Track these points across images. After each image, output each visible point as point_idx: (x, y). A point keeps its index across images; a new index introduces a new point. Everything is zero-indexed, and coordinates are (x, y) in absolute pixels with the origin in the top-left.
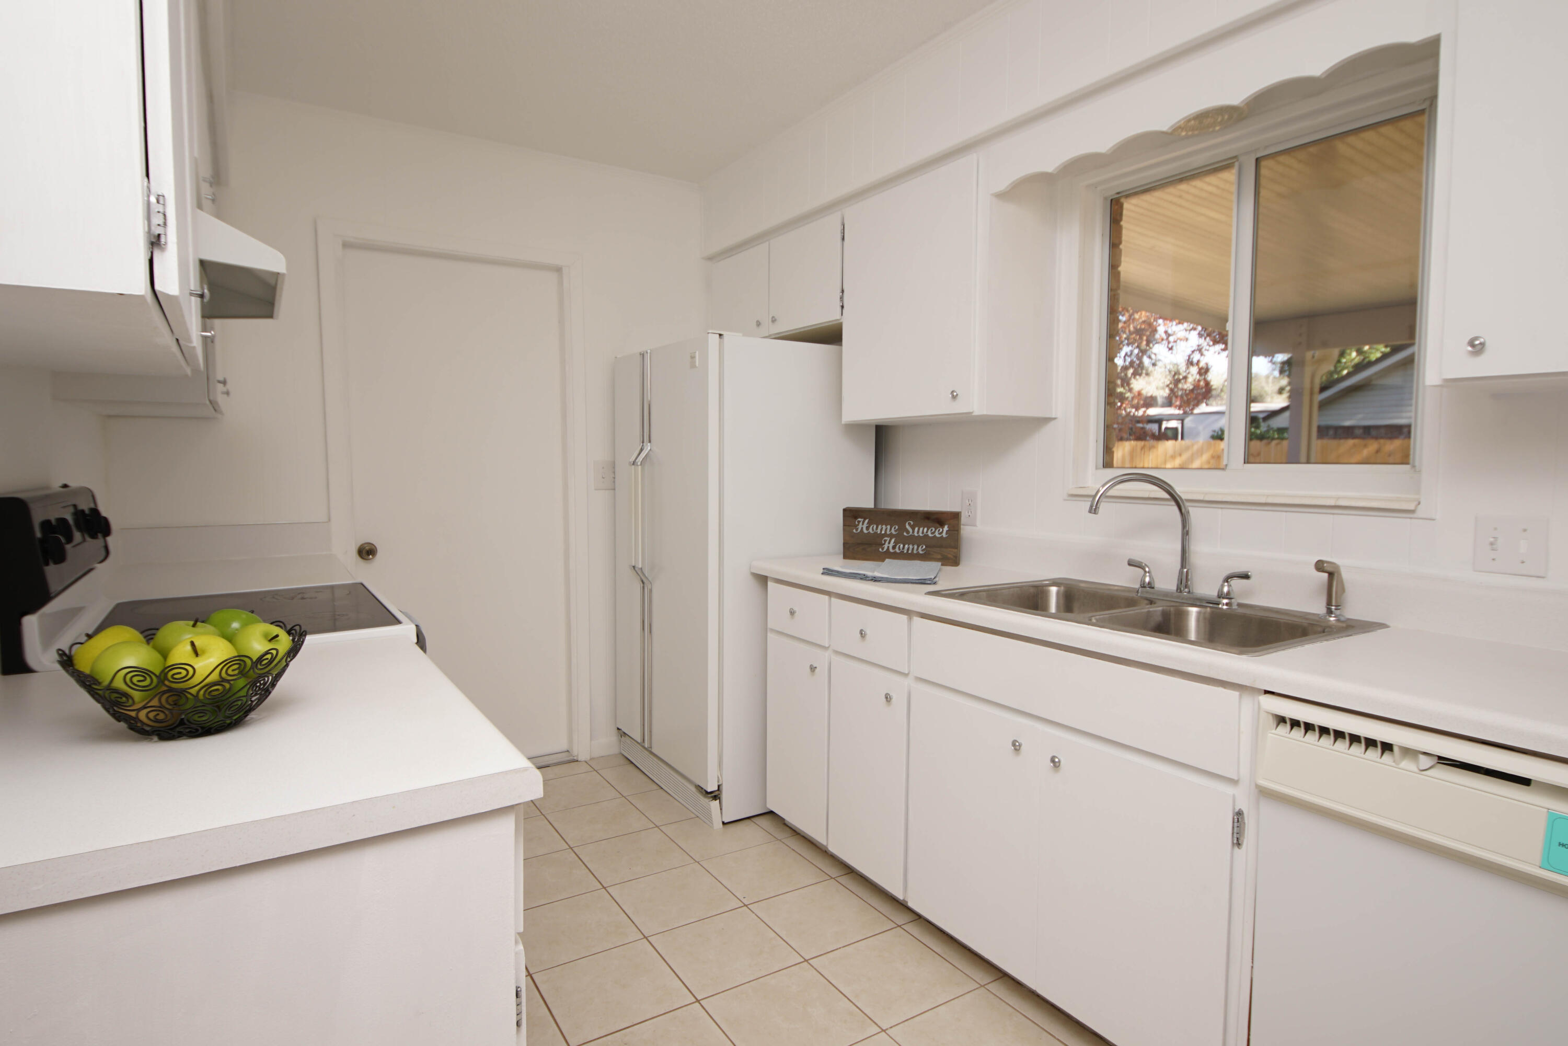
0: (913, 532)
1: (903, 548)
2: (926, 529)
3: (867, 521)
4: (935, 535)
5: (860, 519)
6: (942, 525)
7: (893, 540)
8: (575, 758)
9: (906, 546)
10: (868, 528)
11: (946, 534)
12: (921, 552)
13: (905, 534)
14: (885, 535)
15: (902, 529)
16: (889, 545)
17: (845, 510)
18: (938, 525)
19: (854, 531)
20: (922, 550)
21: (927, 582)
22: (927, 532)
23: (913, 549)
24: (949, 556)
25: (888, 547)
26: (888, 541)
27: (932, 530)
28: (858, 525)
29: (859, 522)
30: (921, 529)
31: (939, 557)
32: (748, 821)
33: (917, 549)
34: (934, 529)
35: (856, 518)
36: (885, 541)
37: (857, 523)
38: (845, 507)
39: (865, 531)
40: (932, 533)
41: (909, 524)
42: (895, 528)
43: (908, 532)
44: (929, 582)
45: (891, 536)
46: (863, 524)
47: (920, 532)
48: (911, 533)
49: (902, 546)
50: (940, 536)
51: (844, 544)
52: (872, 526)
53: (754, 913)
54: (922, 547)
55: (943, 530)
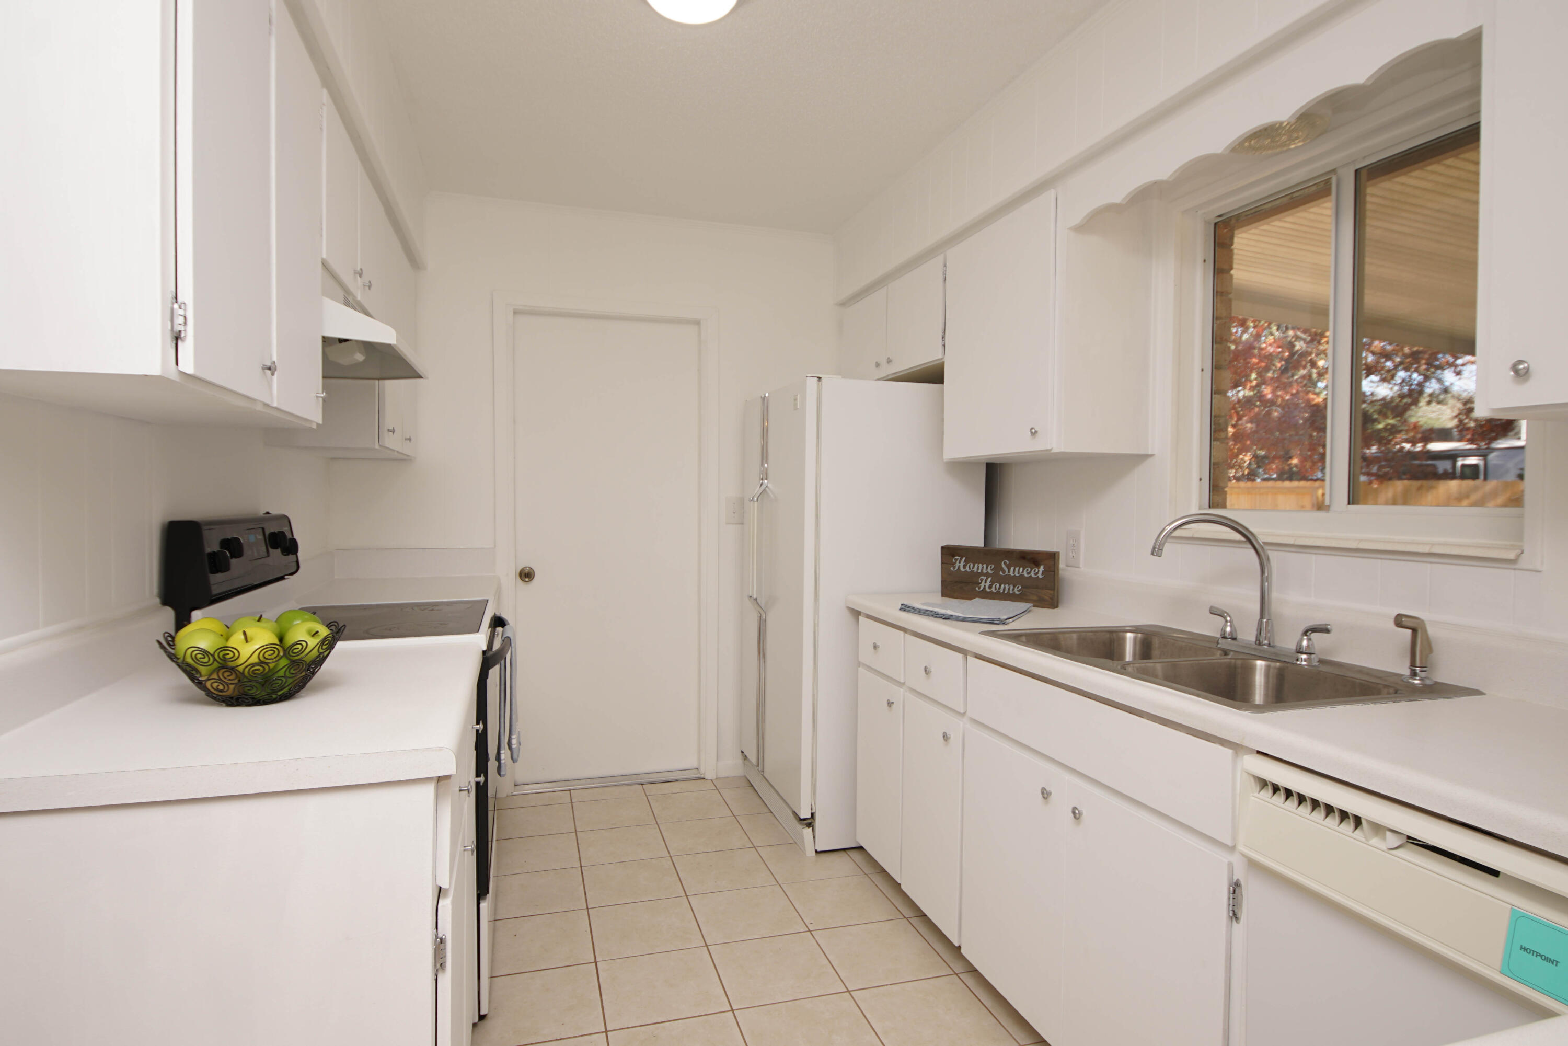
0: (1009, 572)
1: (999, 588)
2: (1021, 569)
3: (964, 559)
4: (1031, 576)
5: (957, 557)
6: (1038, 565)
7: (989, 579)
8: (702, 776)
9: (1003, 586)
10: (964, 566)
11: (1042, 574)
12: (1017, 593)
13: (1001, 573)
14: (982, 574)
15: (998, 568)
16: (985, 584)
17: (942, 548)
18: (1034, 566)
19: (952, 568)
20: (1018, 591)
21: (995, 622)
22: (1023, 572)
23: (1009, 589)
24: (1046, 598)
25: (985, 586)
26: (984, 581)
27: (1027, 570)
28: (955, 563)
29: (956, 560)
30: (1017, 569)
31: (1035, 598)
32: (843, 853)
33: (1013, 590)
34: (1029, 570)
35: (953, 556)
36: (982, 580)
37: (954, 561)
38: (943, 544)
39: (962, 569)
40: (1028, 574)
41: (1005, 563)
42: (991, 567)
43: (1004, 571)
44: (997, 622)
45: (987, 575)
46: (960, 562)
47: (1015, 571)
48: (1007, 573)
49: (998, 585)
50: (1036, 576)
51: (943, 582)
52: (969, 565)
53: (815, 939)
54: (1018, 587)
55: (1039, 571)
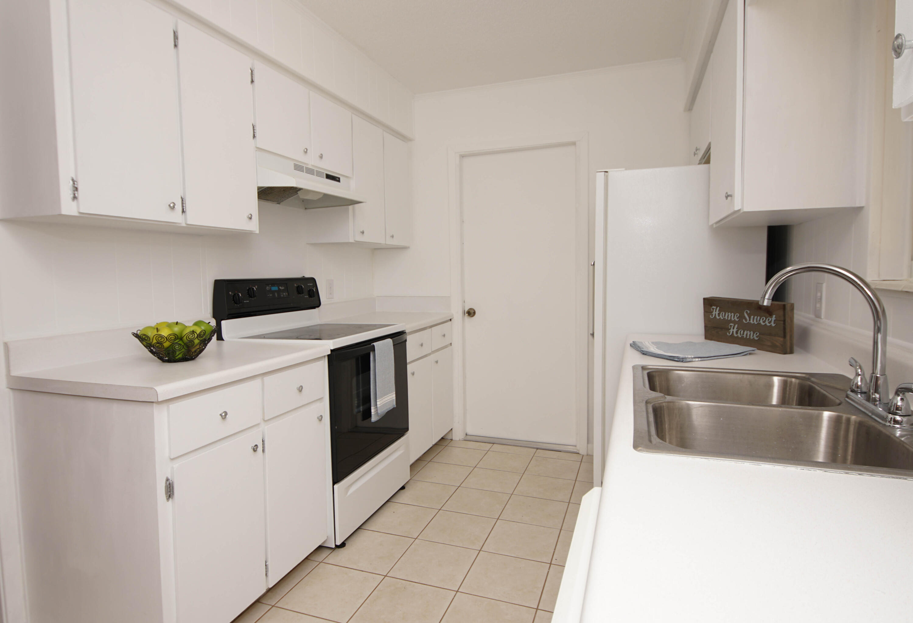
0: (750, 320)
1: (743, 334)
2: (759, 318)
3: (718, 308)
4: (766, 324)
5: (713, 307)
6: (771, 315)
7: (736, 326)
8: (578, 451)
9: (745, 333)
10: (719, 314)
11: (774, 324)
12: (756, 339)
13: (744, 320)
14: (731, 321)
15: (742, 317)
16: (733, 330)
17: (704, 299)
18: (768, 315)
19: (711, 316)
20: (756, 337)
22: (759, 321)
23: (750, 335)
24: (778, 344)
25: (733, 332)
26: (732, 327)
27: (763, 319)
28: (713, 312)
29: (713, 309)
30: (756, 317)
31: (769, 344)
33: (753, 336)
35: (711, 306)
36: (731, 326)
37: (712, 310)
38: (707, 296)
39: (718, 317)
40: (764, 322)
41: (746, 312)
42: (737, 316)
43: (746, 320)
45: (735, 322)
46: (716, 311)
47: (754, 321)
48: (748, 321)
49: (742, 332)
50: (769, 325)
51: (706, 327)
52: (721, 313)
54: (757, 334)
55: (771, 320)
